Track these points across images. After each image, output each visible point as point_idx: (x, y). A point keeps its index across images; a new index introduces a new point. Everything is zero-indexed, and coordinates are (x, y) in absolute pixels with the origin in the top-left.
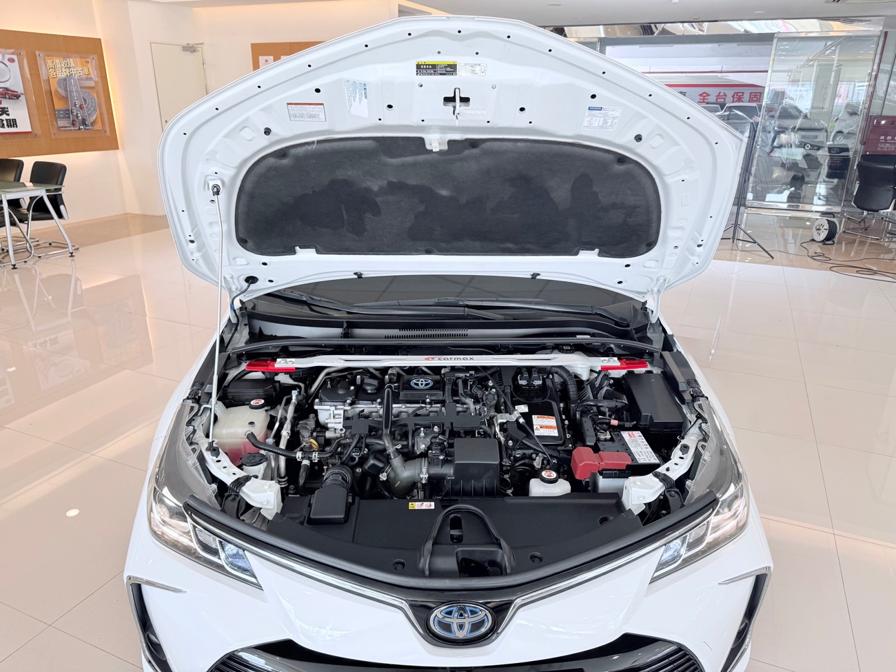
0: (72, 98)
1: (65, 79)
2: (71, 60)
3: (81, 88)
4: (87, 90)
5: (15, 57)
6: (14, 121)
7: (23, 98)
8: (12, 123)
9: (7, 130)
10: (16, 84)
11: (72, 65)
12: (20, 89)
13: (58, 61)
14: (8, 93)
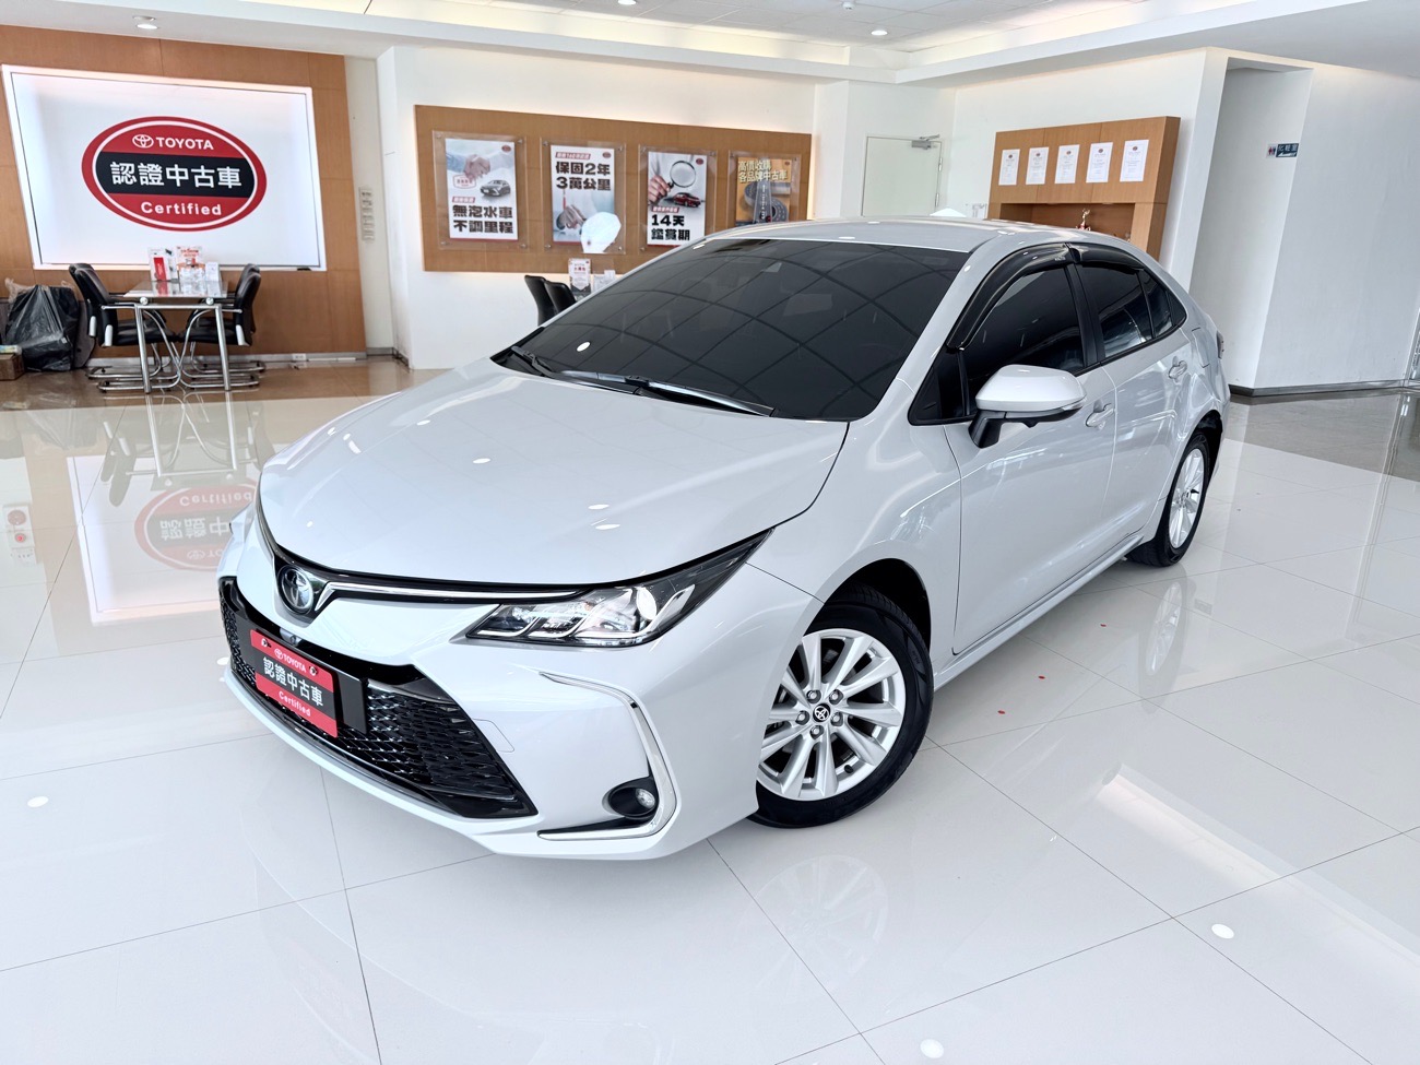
0: (760, 206)
1: (756, 183)
2: (768, 161)
3: (773, 195)
4: (780, 199)
5: (704, 158)
6: (688, 232)
7: (702, 206)
8: (685, 235)
9: (676, 242)
10: (698, 188)
11: (768, 167)
12: (701, 195)
13: (752, 162)
14: (686, 200)
